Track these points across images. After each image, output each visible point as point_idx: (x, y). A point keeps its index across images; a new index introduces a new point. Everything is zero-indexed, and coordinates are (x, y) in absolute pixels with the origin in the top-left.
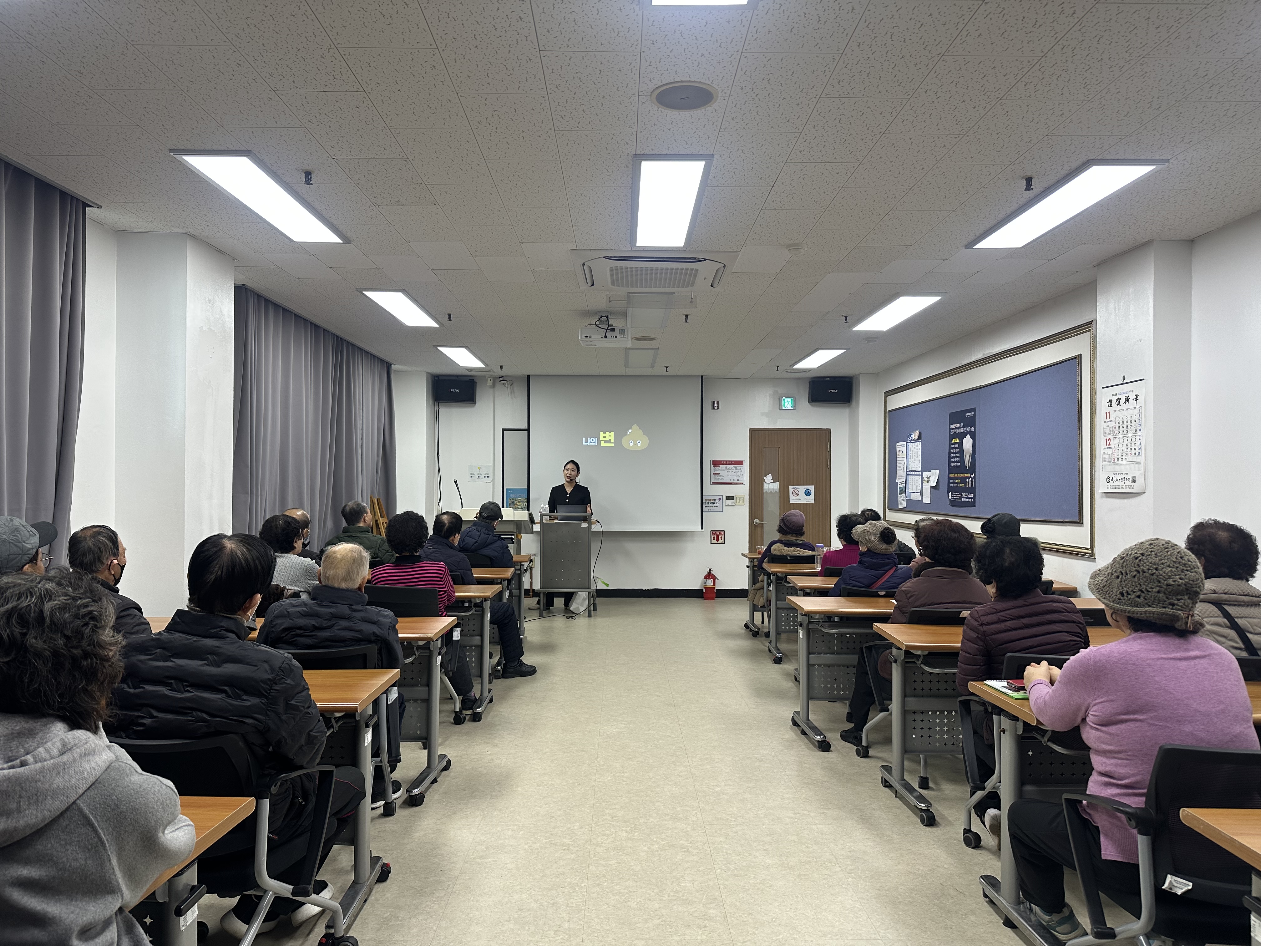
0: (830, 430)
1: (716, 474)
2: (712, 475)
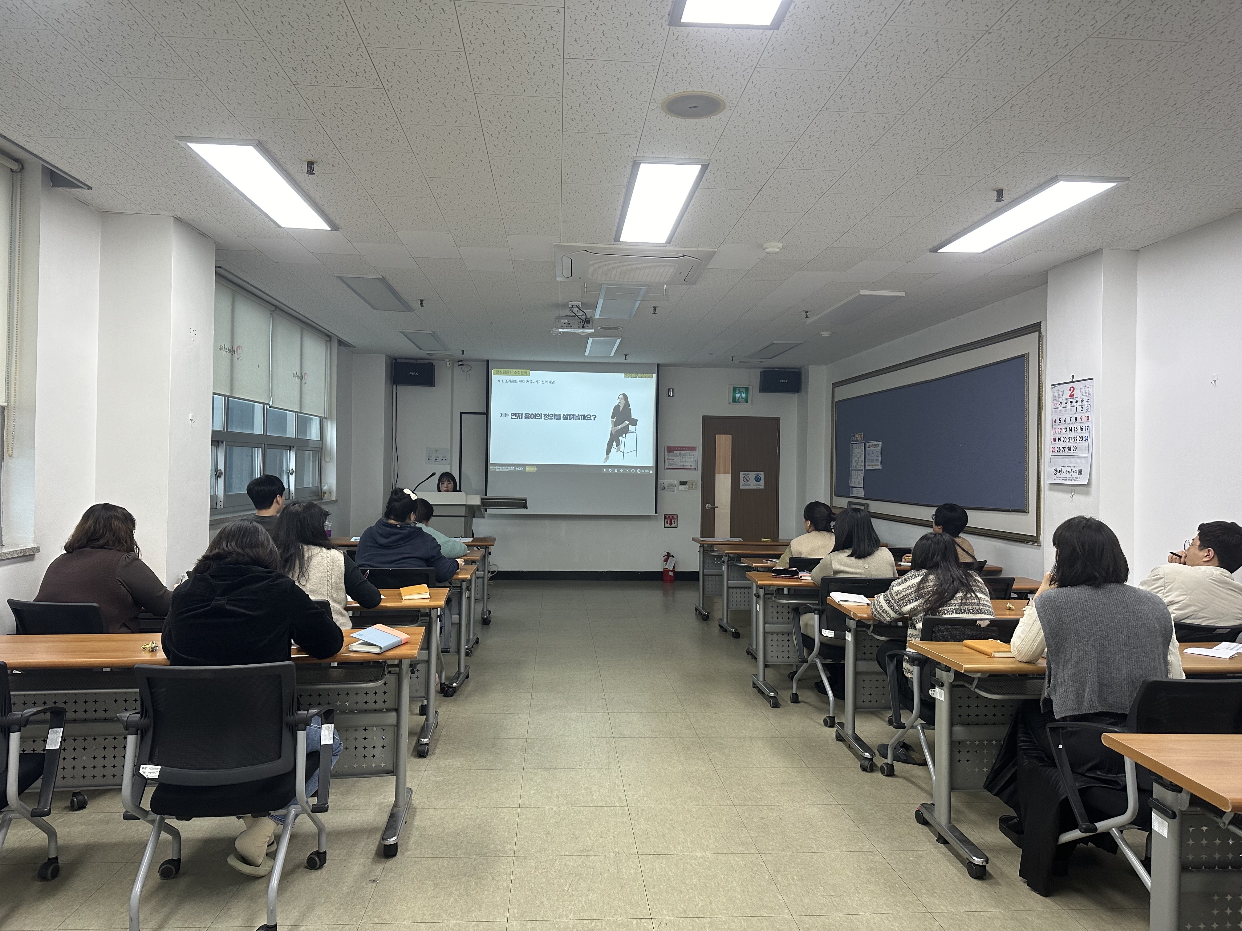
0: (779, 418)
1: (670, 459)
2: (666, 461)
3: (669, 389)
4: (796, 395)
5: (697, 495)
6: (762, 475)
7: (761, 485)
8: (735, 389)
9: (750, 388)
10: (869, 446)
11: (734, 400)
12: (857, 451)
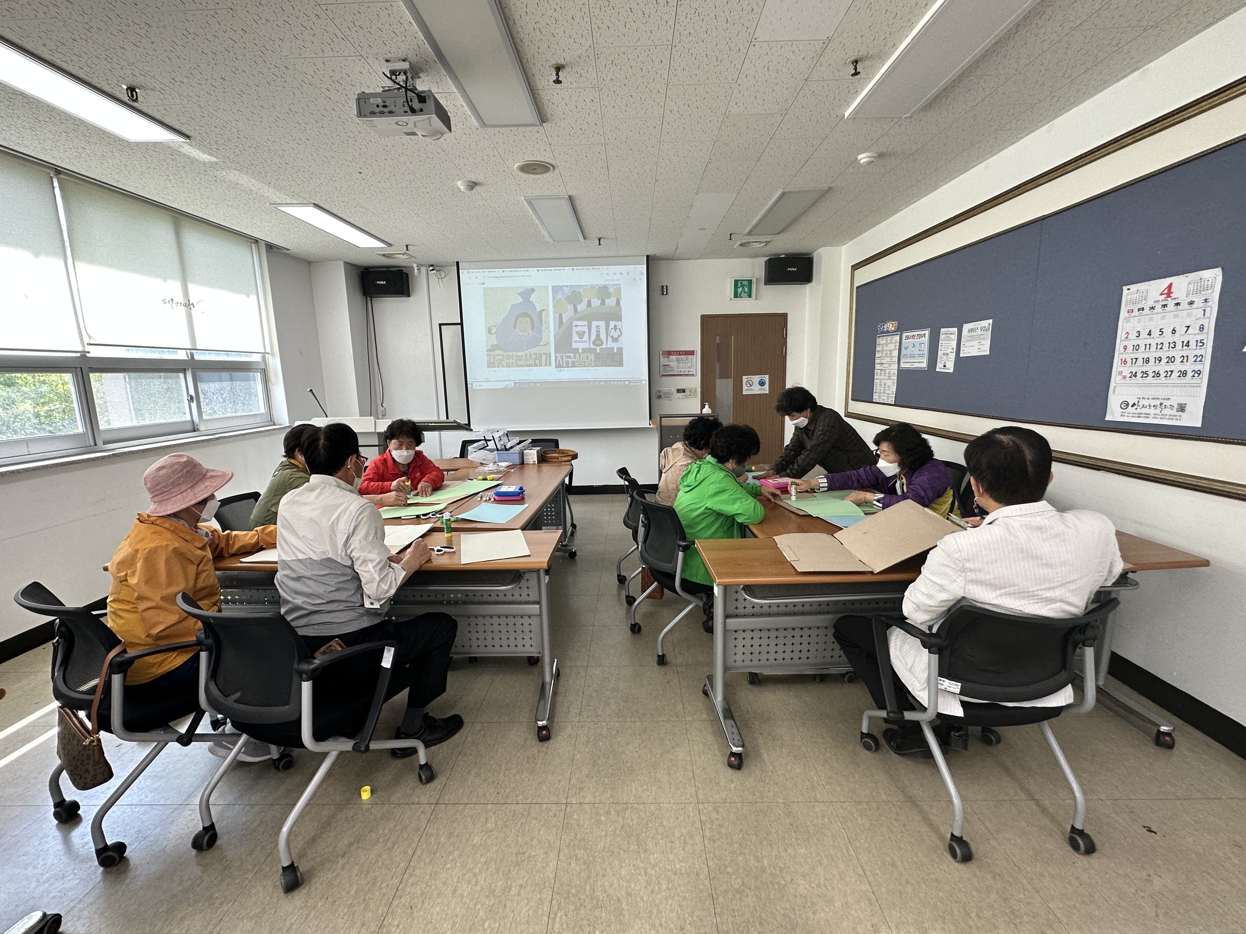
0: (787, 314)
1: (665, 365)
2: (659, 367)
3: (663, 287)
4: (807, 287)
5: (695, 403)
6: (766, 378)
7: (766, 389)
8: (736, 282)
9: (754, 280)
10: (908, 338)
11: (736, 295)
12: (886, 345)
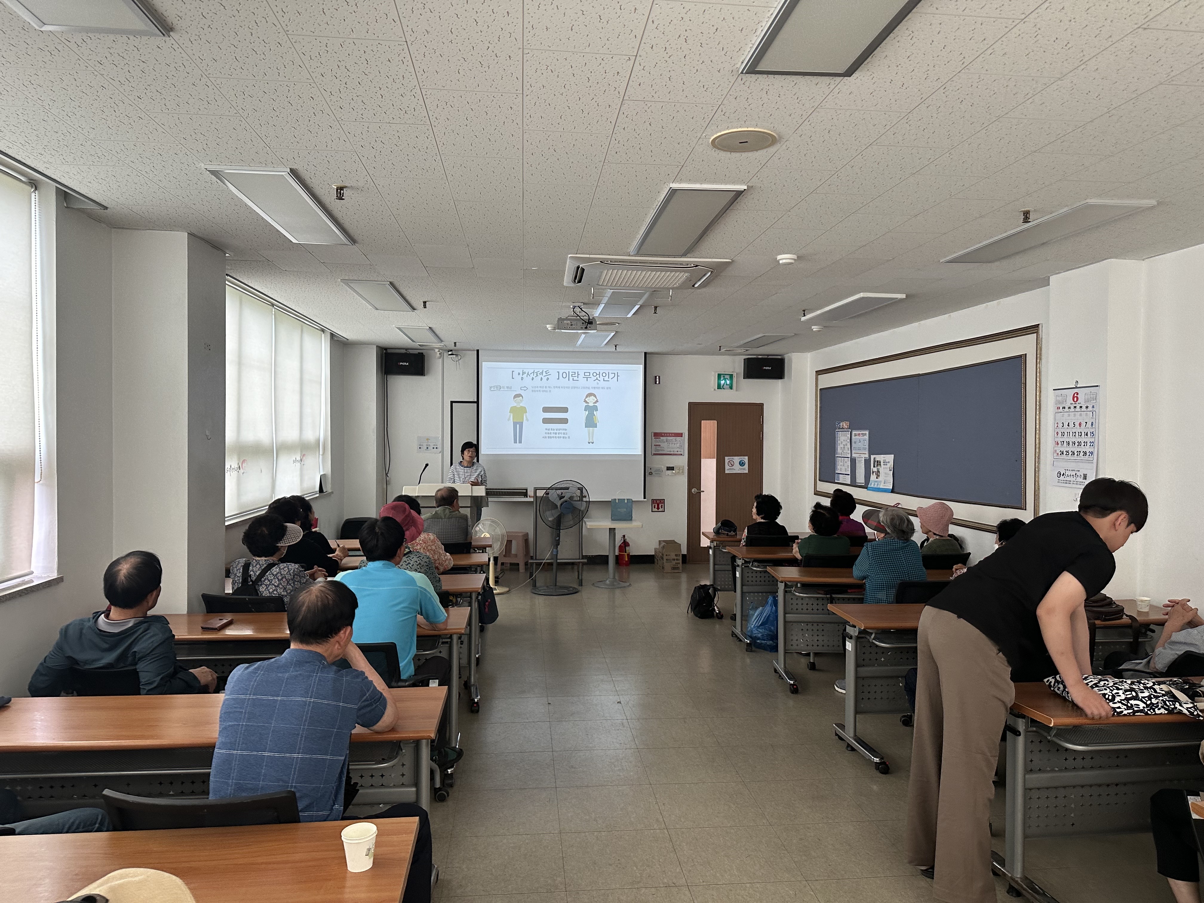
0: (763, 404)
1: (657, 445)
2: (653, 446)
3: (656, 377)
4: (779, 382)
5: (683, 480)
6: (746, 459)
7: (745, 469)
8: (719, 376)
9: (735, 375)
10: (856, 435)
11: (719, 387)
12: (842, 439)
